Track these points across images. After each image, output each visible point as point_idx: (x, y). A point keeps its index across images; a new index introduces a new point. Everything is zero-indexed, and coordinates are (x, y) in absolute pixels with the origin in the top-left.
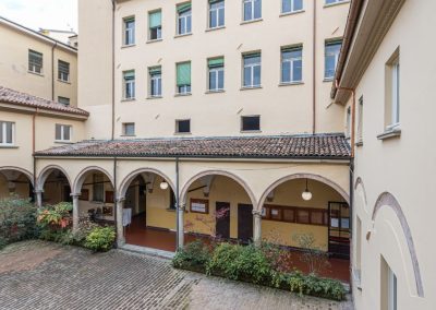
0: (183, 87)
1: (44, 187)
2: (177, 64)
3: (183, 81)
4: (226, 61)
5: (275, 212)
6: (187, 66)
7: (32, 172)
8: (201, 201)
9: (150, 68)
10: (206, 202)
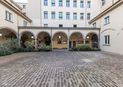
0: (61, 18)
1: (21, 38)
2: (59, 12)
3: (61, 16)
4: (70, 13)
5: (80, 42)
6: (61, 13)
7: (18, 32)
8: (65, 41)
9: (52, 12)
10: (66, 41)
